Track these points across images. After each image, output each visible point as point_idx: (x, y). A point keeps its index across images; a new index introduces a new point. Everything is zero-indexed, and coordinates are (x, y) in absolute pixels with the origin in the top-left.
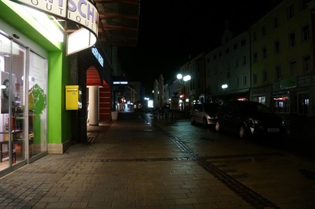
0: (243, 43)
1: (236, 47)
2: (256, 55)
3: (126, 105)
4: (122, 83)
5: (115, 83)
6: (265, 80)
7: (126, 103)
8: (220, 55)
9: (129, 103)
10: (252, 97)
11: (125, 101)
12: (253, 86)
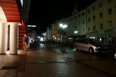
0: (83, 14)
1: (79, 16)
2: (89, 19)
3: (30, 40)
4: (32, 26)
5: (28, 26)
6: (94, 30)
7: (30, 39)
8: (72, 19)
9: (31, 39)
10: (87, 37)
11: (30, 38)
12: (88, 32)
